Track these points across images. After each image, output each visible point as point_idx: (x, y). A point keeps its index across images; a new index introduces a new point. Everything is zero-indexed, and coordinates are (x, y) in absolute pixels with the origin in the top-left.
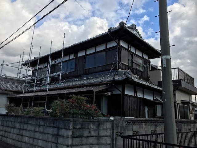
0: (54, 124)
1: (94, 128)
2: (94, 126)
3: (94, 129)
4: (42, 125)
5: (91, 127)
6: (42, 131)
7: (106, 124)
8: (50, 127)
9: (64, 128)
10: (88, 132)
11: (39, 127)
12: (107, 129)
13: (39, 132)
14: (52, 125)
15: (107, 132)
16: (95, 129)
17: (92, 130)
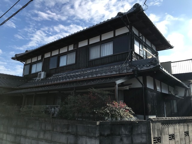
0: (68, 129)
1: (127, 133)
2: (126, 130)
3: (126, 135)
4: (49, 131)
5: (122, 132)
6: (49, 138)
7: (140, 127)
8: (62, 133)
9: (86, 136)
10: (119, 140)
11: (44, 133)
12: (142, 134)
13: (45, 140)
14: (65, 130)
15: (142, 138)
16: (128, 135)
17: (124, 137)
